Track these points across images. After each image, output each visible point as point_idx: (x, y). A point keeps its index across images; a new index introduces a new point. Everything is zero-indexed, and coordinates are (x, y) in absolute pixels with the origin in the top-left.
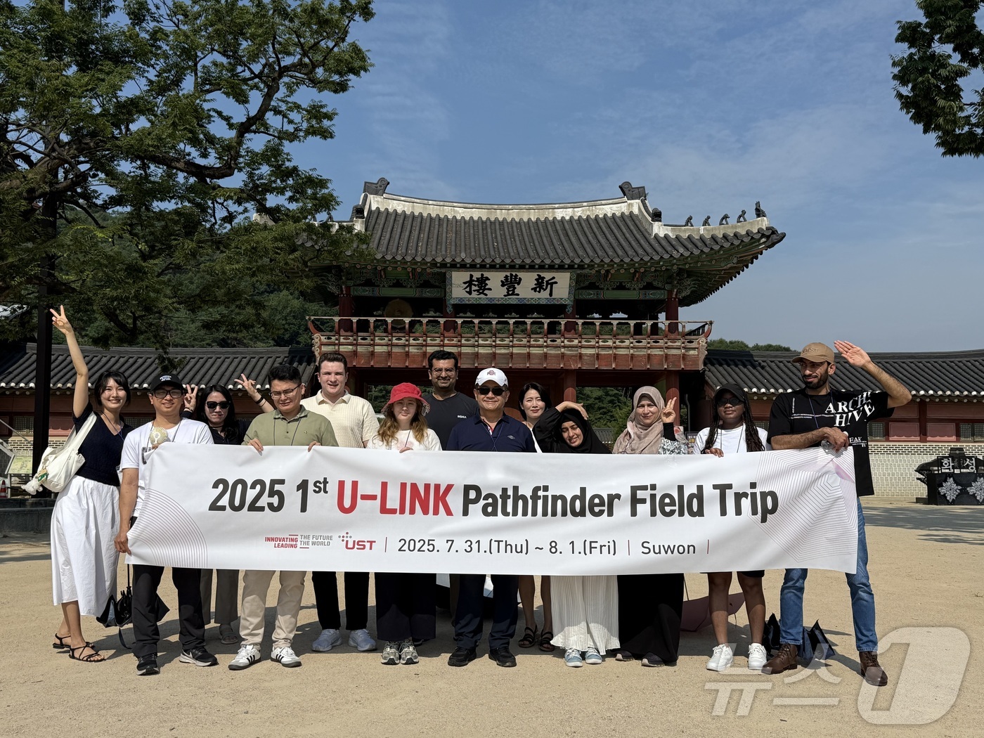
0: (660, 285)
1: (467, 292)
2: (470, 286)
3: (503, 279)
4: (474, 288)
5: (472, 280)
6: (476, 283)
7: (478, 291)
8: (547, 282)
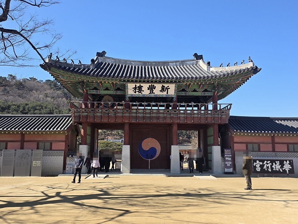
0: (210, 90)
2: (135, 89)
3: (148, 87)
4: (137, 90)
5: (136, 87)
6: (138, 88)
7: (138, 91)
8: (166, 88)
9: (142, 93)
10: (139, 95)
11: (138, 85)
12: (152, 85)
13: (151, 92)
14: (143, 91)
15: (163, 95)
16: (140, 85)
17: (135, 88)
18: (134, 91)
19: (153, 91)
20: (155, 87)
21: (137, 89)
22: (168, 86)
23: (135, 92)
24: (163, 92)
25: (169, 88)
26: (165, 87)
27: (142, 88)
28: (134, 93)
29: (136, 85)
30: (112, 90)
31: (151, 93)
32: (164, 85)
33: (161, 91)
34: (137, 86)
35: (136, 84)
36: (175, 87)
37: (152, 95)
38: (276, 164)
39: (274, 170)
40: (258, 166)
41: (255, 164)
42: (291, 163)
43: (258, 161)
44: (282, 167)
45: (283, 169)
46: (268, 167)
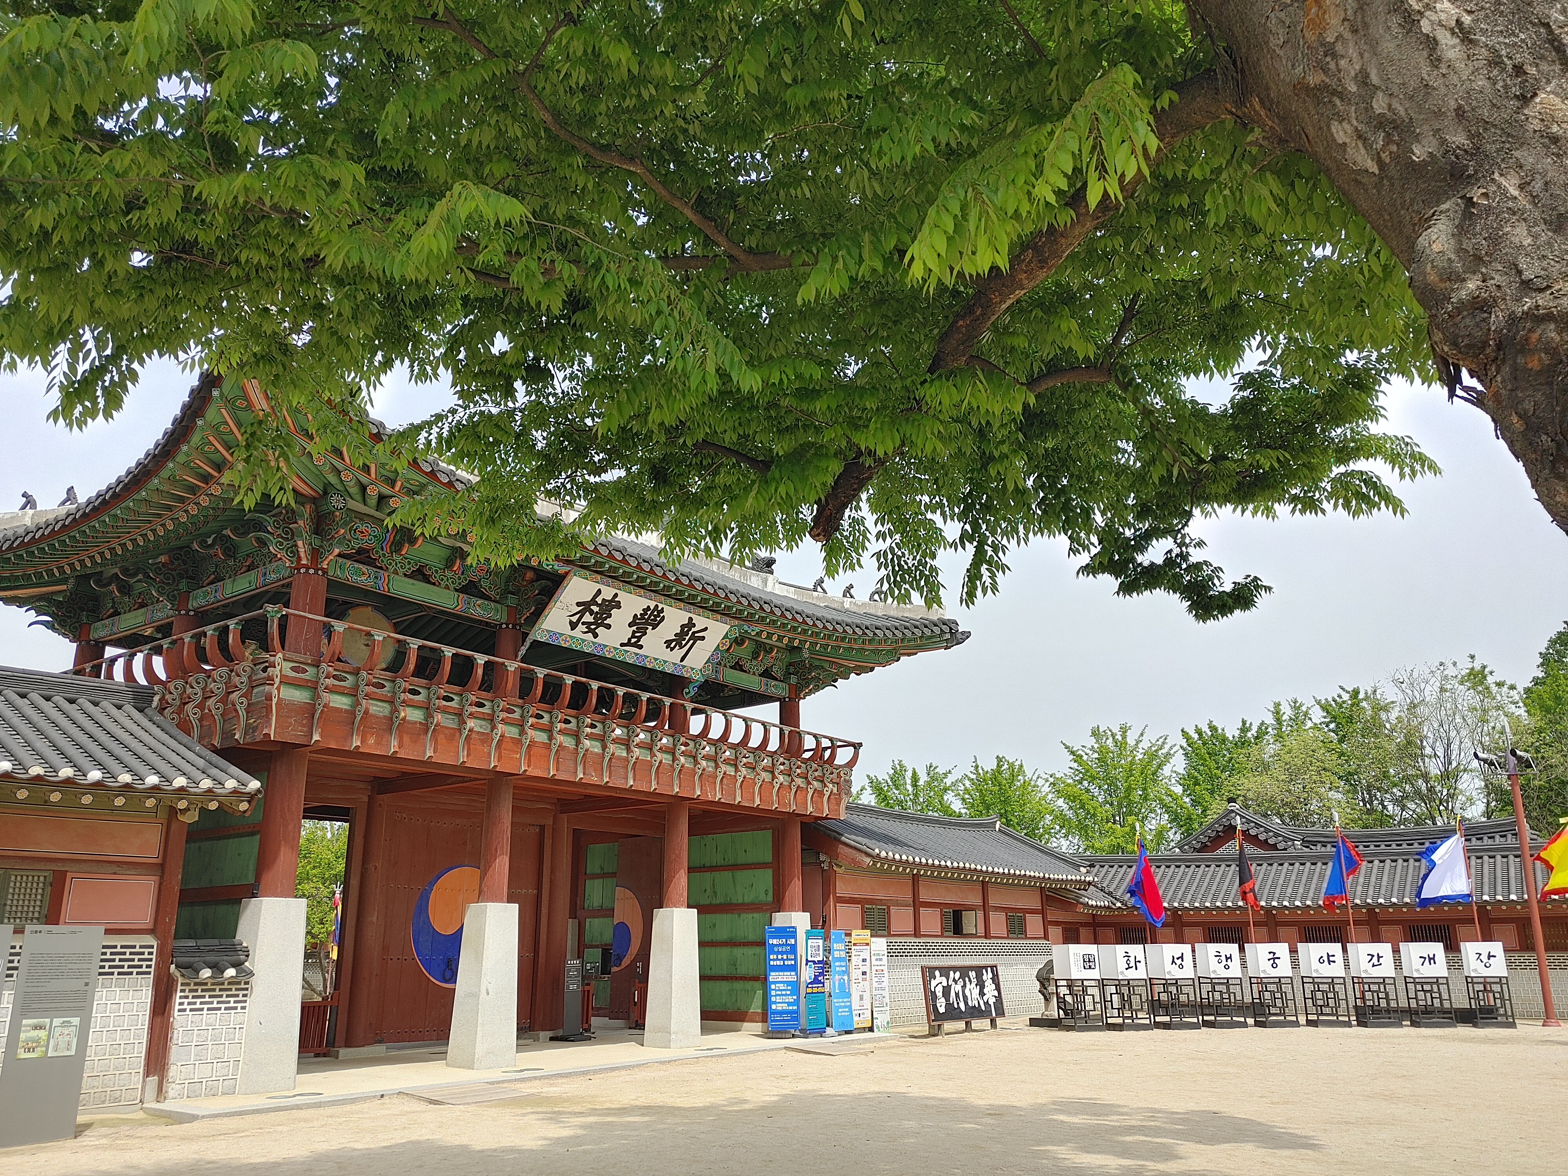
1: (571, 622)
2: (582, 613)
3: (639, 612)
4: (588, 618)
5: (593, 601)
6: (595, 609)
7: (589, 624)
8: (694, 633)
9: (596, 636)
10: (584, 641)
11: (608, 593)
12: (657, 606)
13: (633, 640)
14: (608, 627)
15: (665, 662)
16: (616, 595)
17: (585, 607)
18: (574, 619)
19: (639, 638)
20: (663, 618)
21: (592, 613)
22: (706, 629)
23: (573, 626)
24: (672, 649)
25: (703, 638)
26: (693, 630)
27: (614, 612)
28: (567, 630)
29: (599, 592)
30: (447, 587)
31: (629, 644)
32: (696, 619)
33: (668, 643)
34: (599, 600)
35: (603, 588)
36: (726, 636)
37: (630, 655)
38: (970, 981)
39: (970, 1003)
40: (939, 991)
41: (934, 983)
42: (995, 979)
43: (937, 973)
44: (982, 994)
45: (985, 998)
46: (957, 995)
